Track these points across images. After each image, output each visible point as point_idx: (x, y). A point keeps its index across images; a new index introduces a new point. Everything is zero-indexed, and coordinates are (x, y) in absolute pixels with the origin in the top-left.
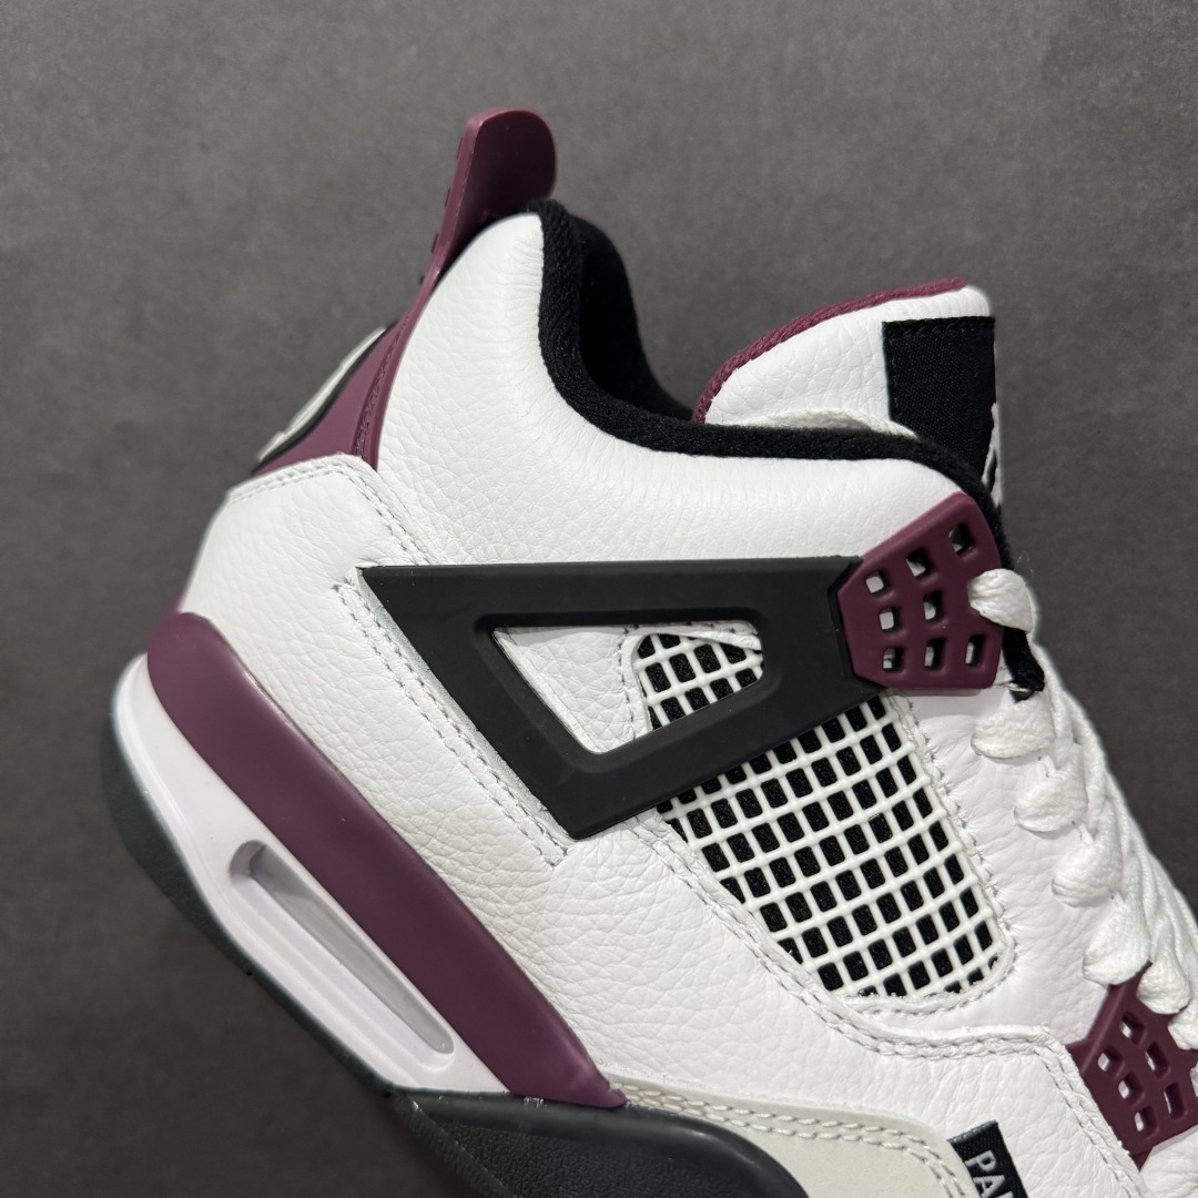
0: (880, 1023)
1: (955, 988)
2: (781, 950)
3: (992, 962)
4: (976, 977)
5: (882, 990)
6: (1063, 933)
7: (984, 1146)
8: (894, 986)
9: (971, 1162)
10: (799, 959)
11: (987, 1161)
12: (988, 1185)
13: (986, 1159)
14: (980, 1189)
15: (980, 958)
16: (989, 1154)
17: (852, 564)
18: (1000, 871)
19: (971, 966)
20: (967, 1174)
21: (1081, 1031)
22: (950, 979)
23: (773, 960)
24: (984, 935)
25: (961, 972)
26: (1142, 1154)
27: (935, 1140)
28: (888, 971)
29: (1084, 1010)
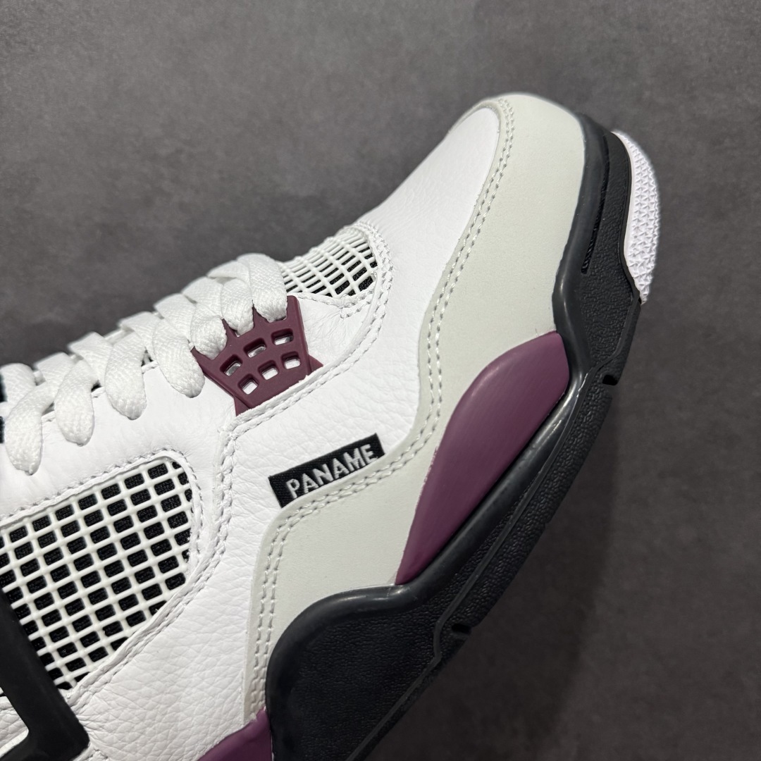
1: (189, 494)
2: (156, 615)
3: (176, 465)
4: (183, 478)
5: (184, 547)
7: (285, 487)
8: (182, 538)
9: (295, 495)
10: (162, 603)
12: (309, 484)
13: (291, 486)
14: (311, 490)
15: (172, 474)
18: (115, 460)
19: (176, 481)
20: (302, 498)
21: (230, 401)
22: (183, 498)
23: (162, 620)
24: (157, 471)
25: (179, 489)
26: (311, 365)
27: (280, 518)
28: (173, 542)
29: (217, 399)
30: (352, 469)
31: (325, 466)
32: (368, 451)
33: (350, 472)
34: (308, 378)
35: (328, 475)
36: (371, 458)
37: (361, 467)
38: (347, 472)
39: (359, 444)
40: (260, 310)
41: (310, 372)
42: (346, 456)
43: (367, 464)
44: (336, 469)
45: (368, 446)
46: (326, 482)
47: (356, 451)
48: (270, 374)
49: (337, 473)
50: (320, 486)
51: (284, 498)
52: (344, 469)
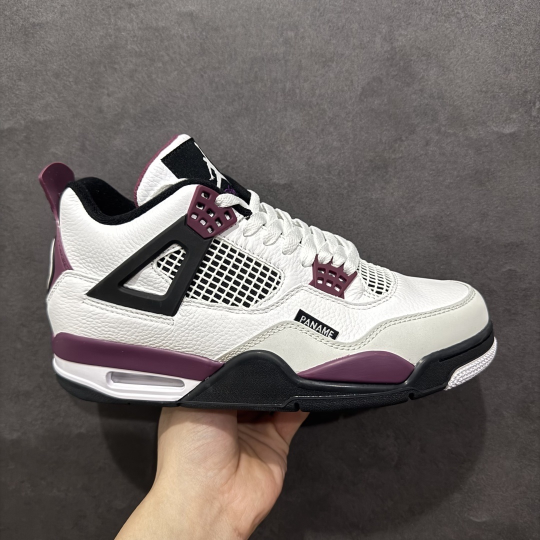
0: (263, 306)
1: (275, 288)
2: (232, 306)
3: (280, 278)
4: (278, 283)
5: (259, 299)
6: (292, 261)
7: (301, 316)
8: (261, 297)
9: (301, 321)
10: (237, 306)
11: (304, 318)
12: (307, 323)
13: (303, 318)
14: (306, 325)
15: (277, 279)
16: (303, 316)
17: (186, 216)
18: (268, 258)
19: (276, 282)
20: (302, 324)
21: (311, 278)
22: (272, 287)
23: (232, 310)
24: (274, 273)
25: (274, 284)
26: (341, 295)
27: (291, 322)
28: (258, 295)
29: (309, 274)
30: (322, 333)
31: (317, 324)
32: (332, 333)
33: (321, 333)
34: (337, 297)
35: (314, 327)
36: (330, 336)
37: (325, 335)
38: (320, 332)
39: (331, 329)
40: (345, 266)
41: (340, 297)
42: (325, 328)
43: (327, 336)
44: (318, 328)
45: (333, 332)
46: (312, 328)
47: (329, 330)
48: (329, 285)
49: (317, 329)
50: (309, 327)
51: (297, 318)
52: (320, 330)
